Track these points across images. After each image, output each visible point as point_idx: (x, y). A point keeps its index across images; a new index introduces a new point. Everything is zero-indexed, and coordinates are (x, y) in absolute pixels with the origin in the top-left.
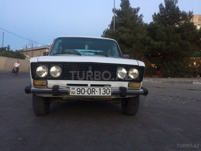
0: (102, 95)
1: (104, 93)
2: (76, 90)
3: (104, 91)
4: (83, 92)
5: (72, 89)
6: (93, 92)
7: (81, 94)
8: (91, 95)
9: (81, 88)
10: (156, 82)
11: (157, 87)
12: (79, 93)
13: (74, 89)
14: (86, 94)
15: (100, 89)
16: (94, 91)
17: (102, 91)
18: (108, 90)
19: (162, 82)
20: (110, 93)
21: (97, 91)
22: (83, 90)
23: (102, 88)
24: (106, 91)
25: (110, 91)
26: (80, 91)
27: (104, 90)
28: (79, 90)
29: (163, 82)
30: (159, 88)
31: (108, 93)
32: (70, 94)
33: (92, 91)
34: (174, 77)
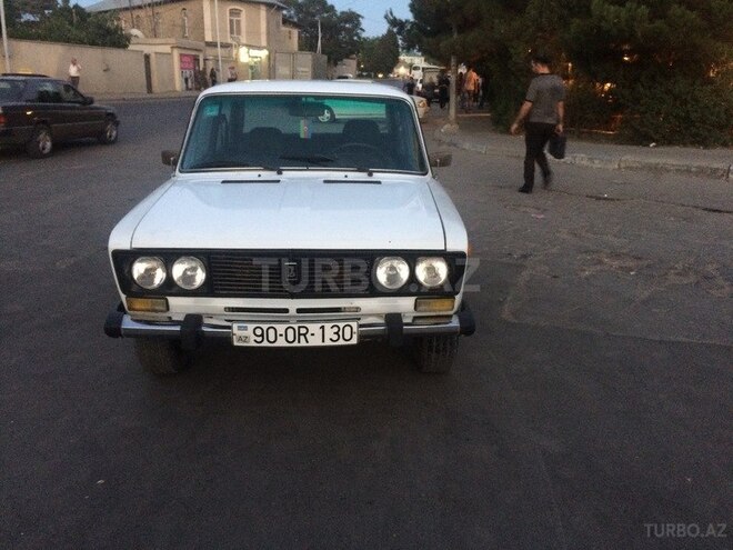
0: (328, 343)
1: (335, 337)
2: (249, 332)
3: (337, 333)
4: (272, 338)
5: (240, 328)
6: (302, 337)
7: (265, 344)
8: (296, 344)
9: (265, 327)
10: (597, 164)
11: (591, 197)
12: (259, 339)
13: (246, 328)
14: (281, 343)
15: (323, 327)
16: (304, 335)
17: (330, 333)
18: (348, 330)
19: (619, 168)
20: (355, 336)
21: (313, 335)
22: (271, 332)
23: (328, 326)
24: (341, 333)
25: (355, 329)
26: (262, 335)
27: (336, 329)
28: (259, 332)
29: (623, 165)
30: (599, 199)
31: (347, 336)
32: (236, 343)
33: (300, 334)
34: (670, 143)
